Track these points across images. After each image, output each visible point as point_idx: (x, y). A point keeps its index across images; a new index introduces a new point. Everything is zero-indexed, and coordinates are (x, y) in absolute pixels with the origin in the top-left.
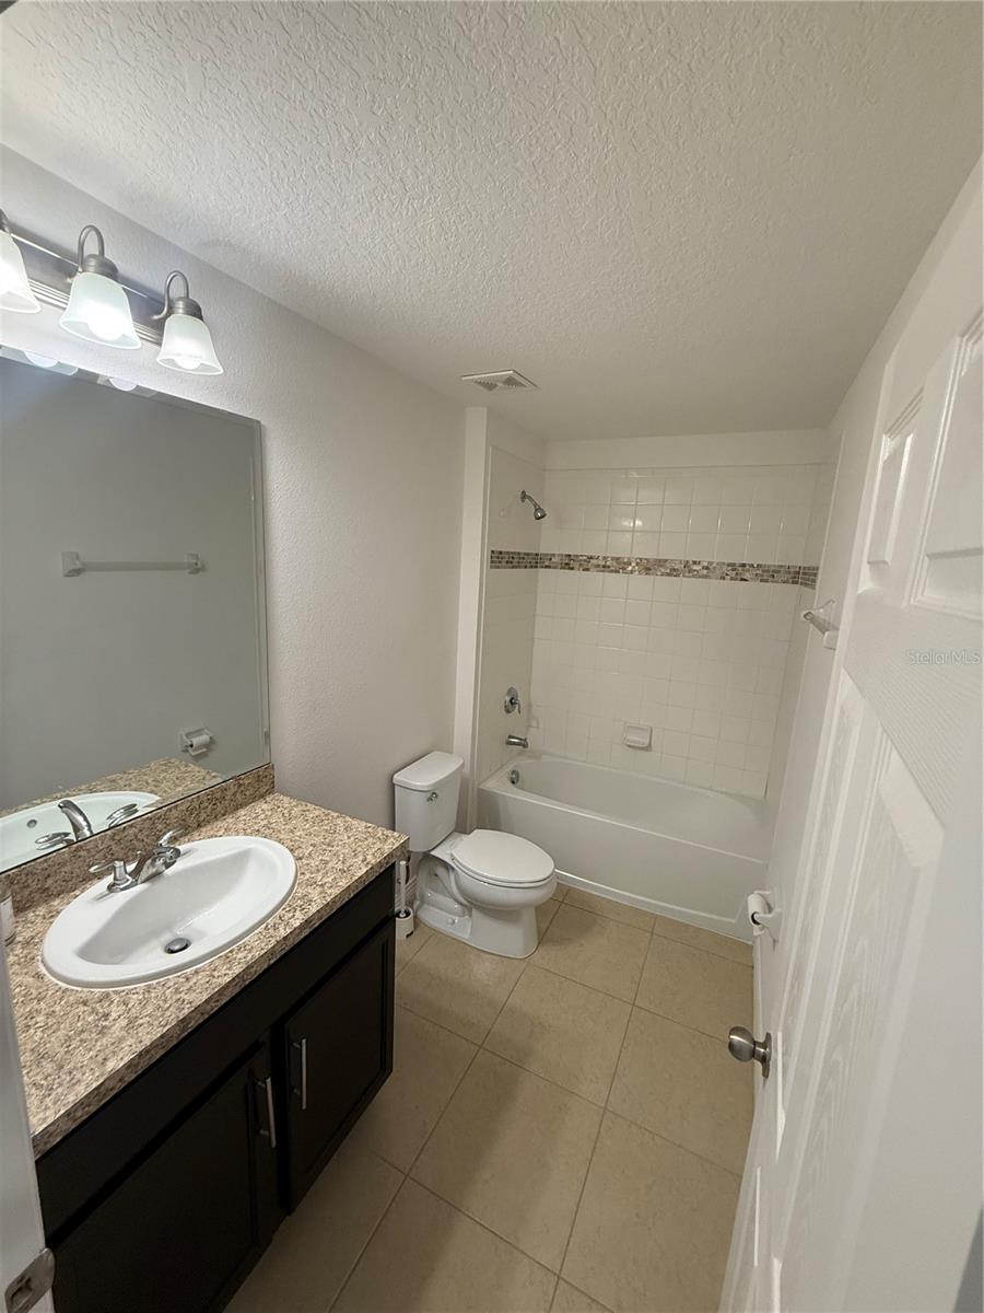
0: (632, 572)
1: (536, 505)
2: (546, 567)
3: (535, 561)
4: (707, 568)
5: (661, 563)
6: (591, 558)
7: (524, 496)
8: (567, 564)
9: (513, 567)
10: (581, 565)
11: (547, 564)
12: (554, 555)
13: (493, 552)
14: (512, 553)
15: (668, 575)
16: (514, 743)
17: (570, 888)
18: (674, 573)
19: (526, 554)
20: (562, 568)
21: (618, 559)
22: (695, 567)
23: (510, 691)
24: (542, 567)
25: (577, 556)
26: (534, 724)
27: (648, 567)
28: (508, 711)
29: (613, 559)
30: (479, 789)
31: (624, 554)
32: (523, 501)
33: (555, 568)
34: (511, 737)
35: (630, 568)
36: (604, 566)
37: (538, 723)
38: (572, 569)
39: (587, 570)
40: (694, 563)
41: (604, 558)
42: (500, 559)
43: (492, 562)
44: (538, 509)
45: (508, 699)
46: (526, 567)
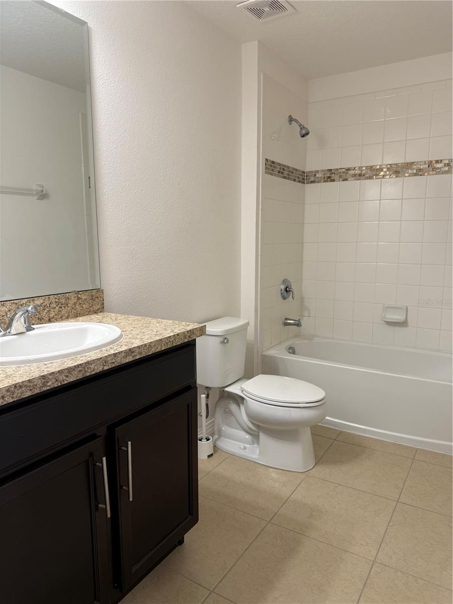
0: (384, 176)
1: (300, 125)
2: (312, 182)
3: (303, 178)
4: (448, 165)
5: (409, 165)
6: (349, 169)
7: (291, 120)
8: (329, 177)
9: (284, 177)
10: (340, 177)
11: (312, 179)
12: (317, 172)
13: (267, 160)
14: (283, 165)
15: (415, 175)
16: (290, 324)
17: (341, 432)
18: (419, 172)
19: (294, 169)
20: (325, 181)
21: (371, 167)
22: (439, 166)
23: (285, 281)
24: (307, 183)
25: (337, 170)
26: (306, 314)
27: (397, 170)
28: (284, 298)
29: (367, 167)
30: (262, 355)
31: (377, 163)
32: (290, 124)
33: (319, 182)
34: (286, 319)
35: (382, 173)
36: (360, 175)
37: (309, 314)
38: (333, 181)
39: (346, 180)
40: (437, 162)
41: (360, 168)
42: (272, 168)
43: (266, 168)
44: (302, 127)
45: (283, 287)
46: (295, 180)
